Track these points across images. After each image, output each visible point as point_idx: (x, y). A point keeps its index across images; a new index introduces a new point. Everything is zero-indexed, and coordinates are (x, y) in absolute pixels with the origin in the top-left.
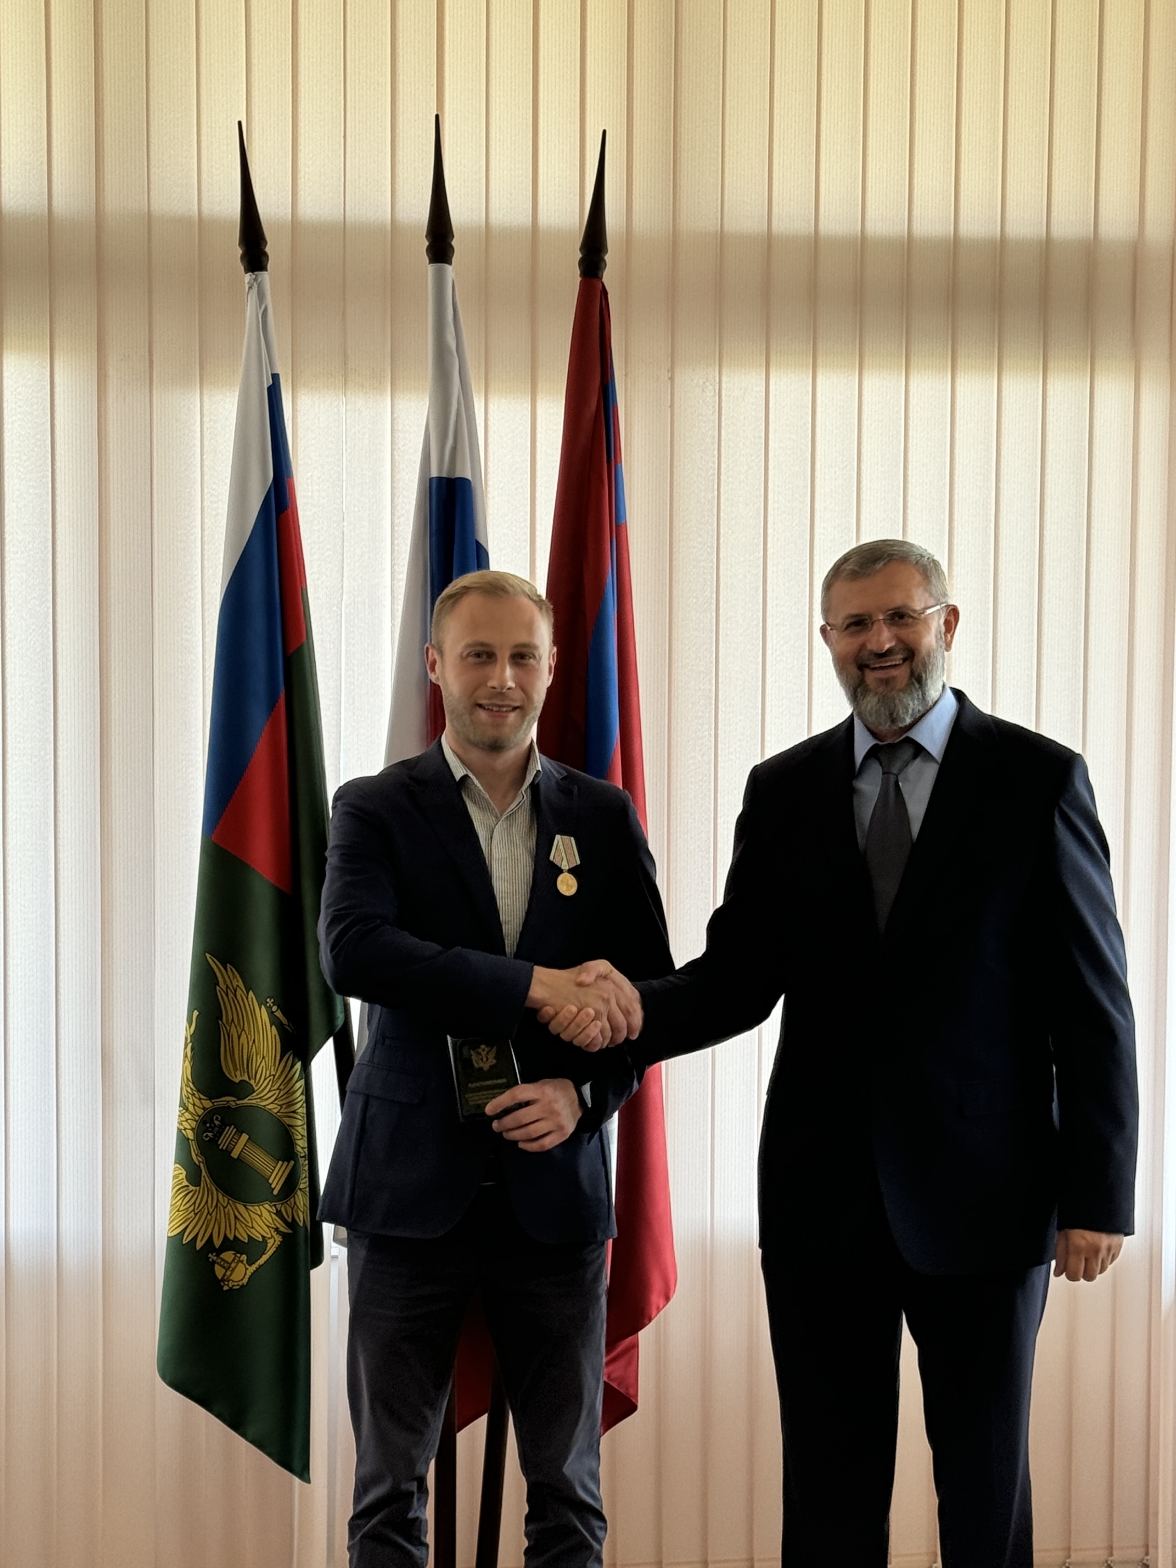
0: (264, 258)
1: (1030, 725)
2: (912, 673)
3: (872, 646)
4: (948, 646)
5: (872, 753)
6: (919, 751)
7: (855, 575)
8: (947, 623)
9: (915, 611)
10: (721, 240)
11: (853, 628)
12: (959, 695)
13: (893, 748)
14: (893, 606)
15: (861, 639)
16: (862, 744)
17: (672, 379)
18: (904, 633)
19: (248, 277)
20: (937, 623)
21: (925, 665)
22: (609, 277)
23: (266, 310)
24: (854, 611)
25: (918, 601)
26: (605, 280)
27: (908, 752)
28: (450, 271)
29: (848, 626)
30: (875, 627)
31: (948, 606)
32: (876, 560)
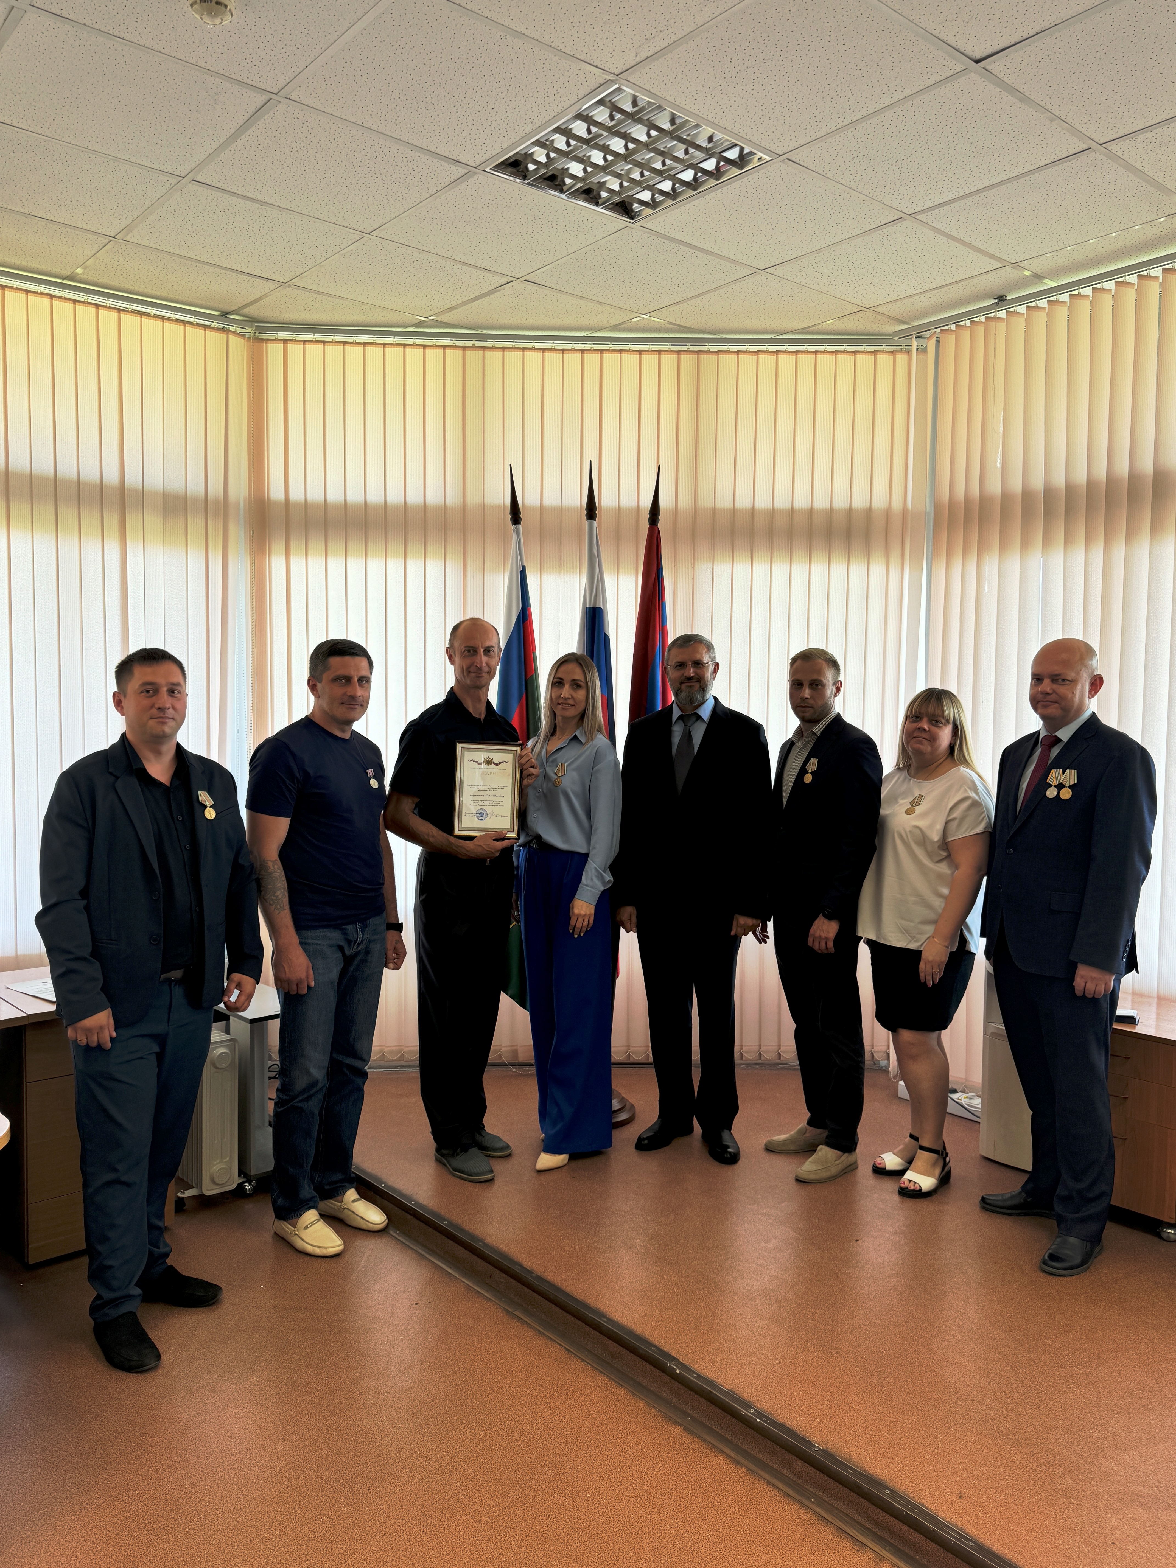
0: (519, 519)
1: (744, 712)
2: (700, 687)
3: (686, 674)
4: (714, 678)
5: (680, 718)
6: (699, 718)
7: (681, 646)
8: (715, 669)
9: (704, 663)
10: (714, 511)
11: (678, 667)
12: (715, 698)
13: (690, 716)
14: (695, 660)
15: (682, 672)
16: (676, 713)
17: (693, 567)
18: (699, 671)
19: (513, 527)
20: (711, 669)
21: (706, 685)
22: (661, 525)
23: (520, 540)
24: (680, 660)
25: (706, 659)
26: (659, 526)
27: (694, 719)
28: (595, 523)
29: (676, 667)
30: (688, 667)
31: (715, 662)
32: (690, 641)
